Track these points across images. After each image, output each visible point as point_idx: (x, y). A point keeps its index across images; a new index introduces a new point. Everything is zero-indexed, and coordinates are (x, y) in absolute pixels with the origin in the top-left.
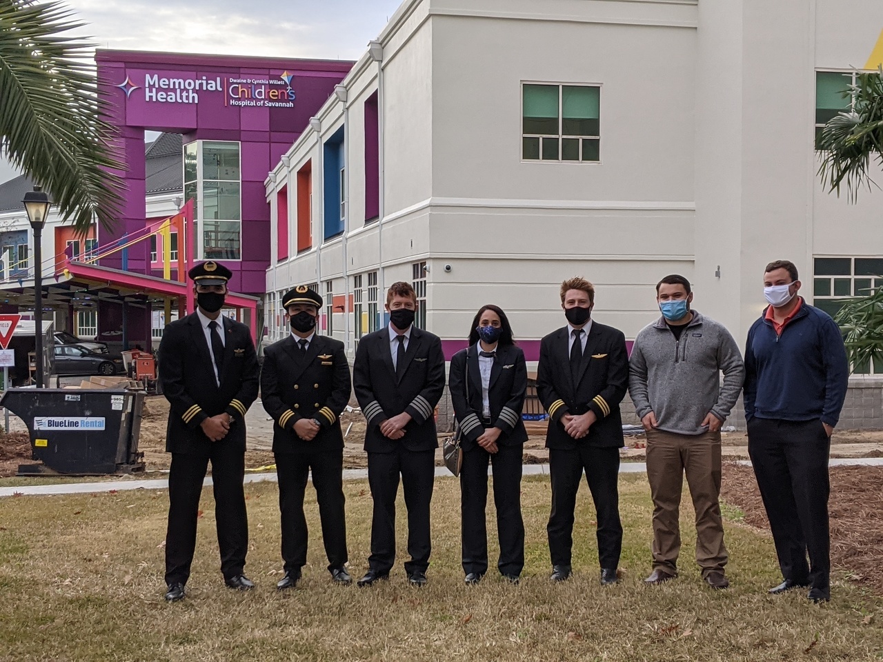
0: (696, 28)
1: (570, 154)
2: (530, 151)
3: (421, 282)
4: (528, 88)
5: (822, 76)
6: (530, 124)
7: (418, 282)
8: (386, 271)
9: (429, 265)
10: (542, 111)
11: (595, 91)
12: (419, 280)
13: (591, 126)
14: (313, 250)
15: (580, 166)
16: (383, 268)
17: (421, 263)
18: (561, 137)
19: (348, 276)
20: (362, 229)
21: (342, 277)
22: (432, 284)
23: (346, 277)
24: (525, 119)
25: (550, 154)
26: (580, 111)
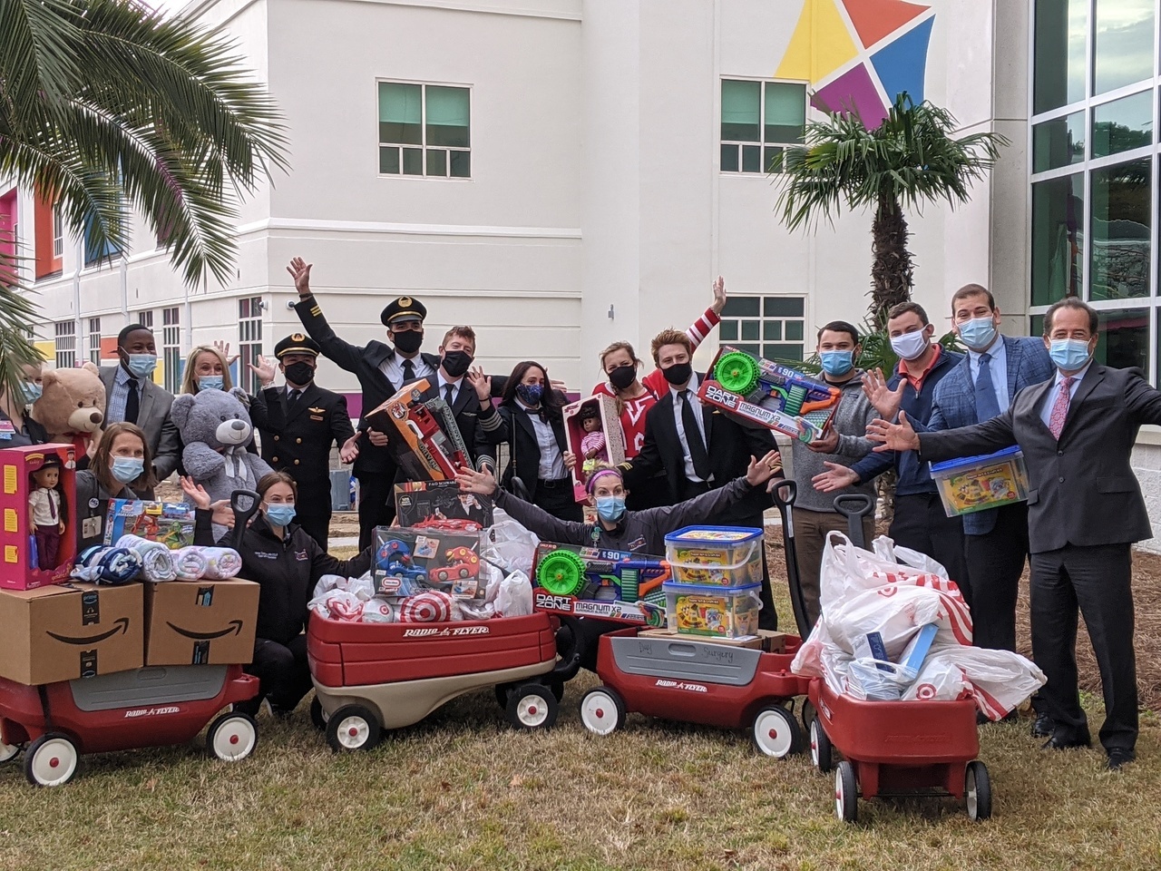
0: (580, 21)
1: (437, 169)
2: (388, 163)
3: (253, 322)
4: (385, 88)
5: (727, 84)
6: (389, 131)
7: (247, 323)
8: (193, 306)
9: (264, 301)
10: (400, 116)
11: (464, 93)
12: (250, 319)
13: (460, 135)
14: (64, 277)
15: (447, 182)
16: (190, 303)
17: (252, 299)
18: (425, 147)
19: (129, 312)
20: (152, 252)
21: (120, 313)
22: (272, 325)
23: (126, 314)
24: (381, 124)
25: (412, 167)
26: (447, 116)
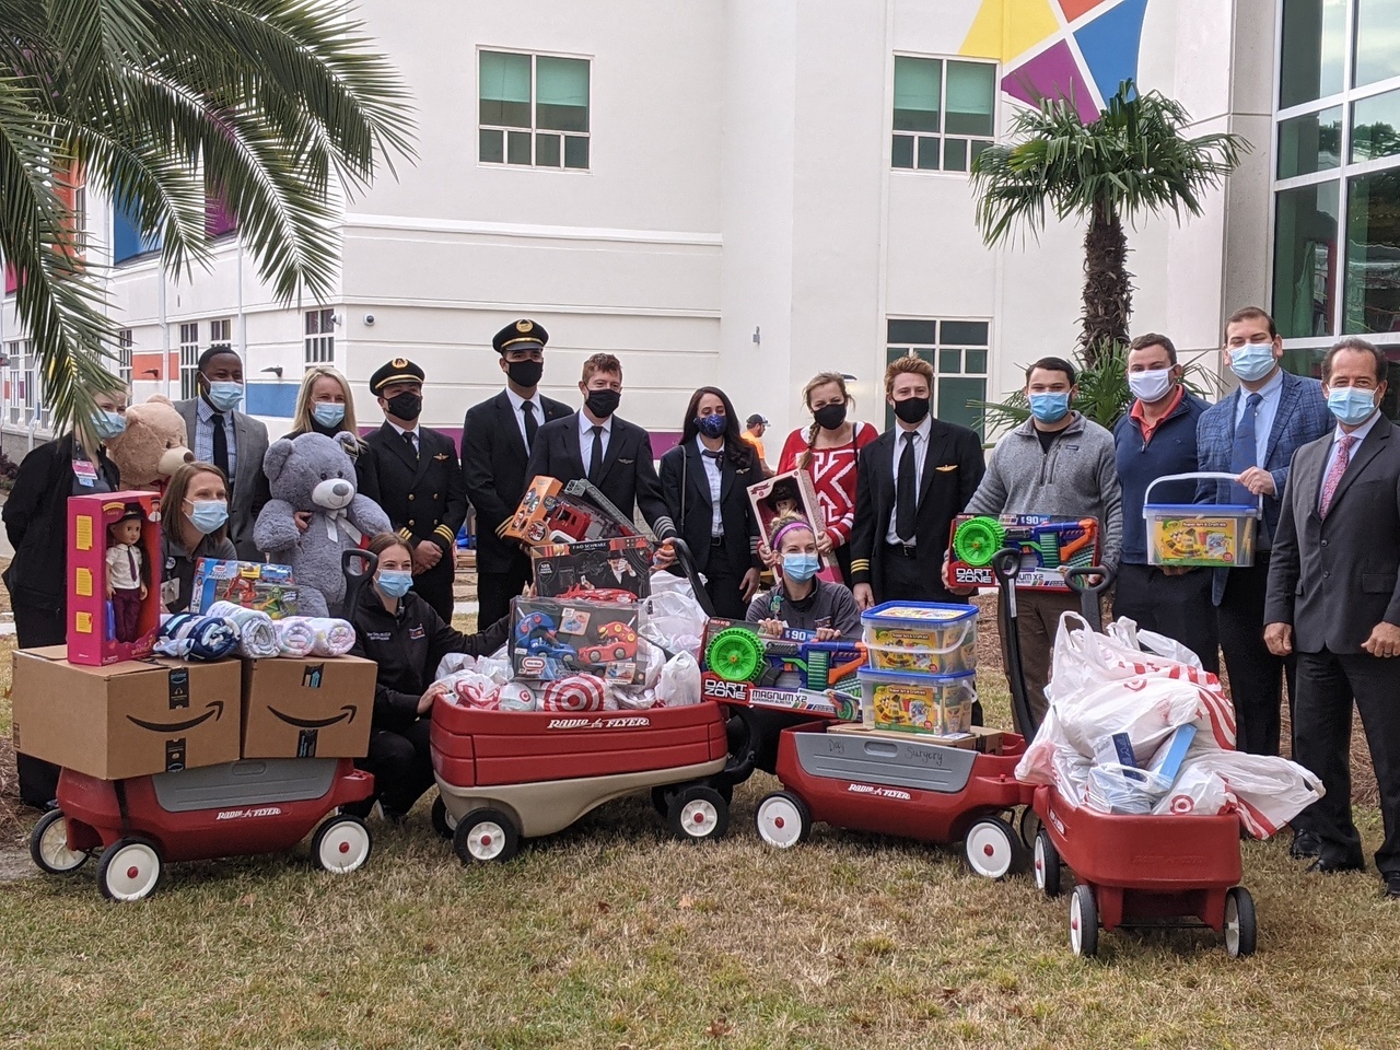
1: (548, 158)
2: (490, 149)
3: (323, 340)
4: (488, 57)
5: (903, 63)
6: (491, 110)
7: (315, 340)
8: (249, 319)
9: (337, 313)
10: (507, 92)
11: (583, 65)
12: (319, 336)
13: (577, 117)
15: (562, 176)
16: (245, 315)
17: (322, 312)
18: (534, 131)
19: (168, 324)
21: (158, 325)
22: (346, 343)
23: (165, 326)
24: (482, 102)
25: (519, 155)
26: (561, 94)
